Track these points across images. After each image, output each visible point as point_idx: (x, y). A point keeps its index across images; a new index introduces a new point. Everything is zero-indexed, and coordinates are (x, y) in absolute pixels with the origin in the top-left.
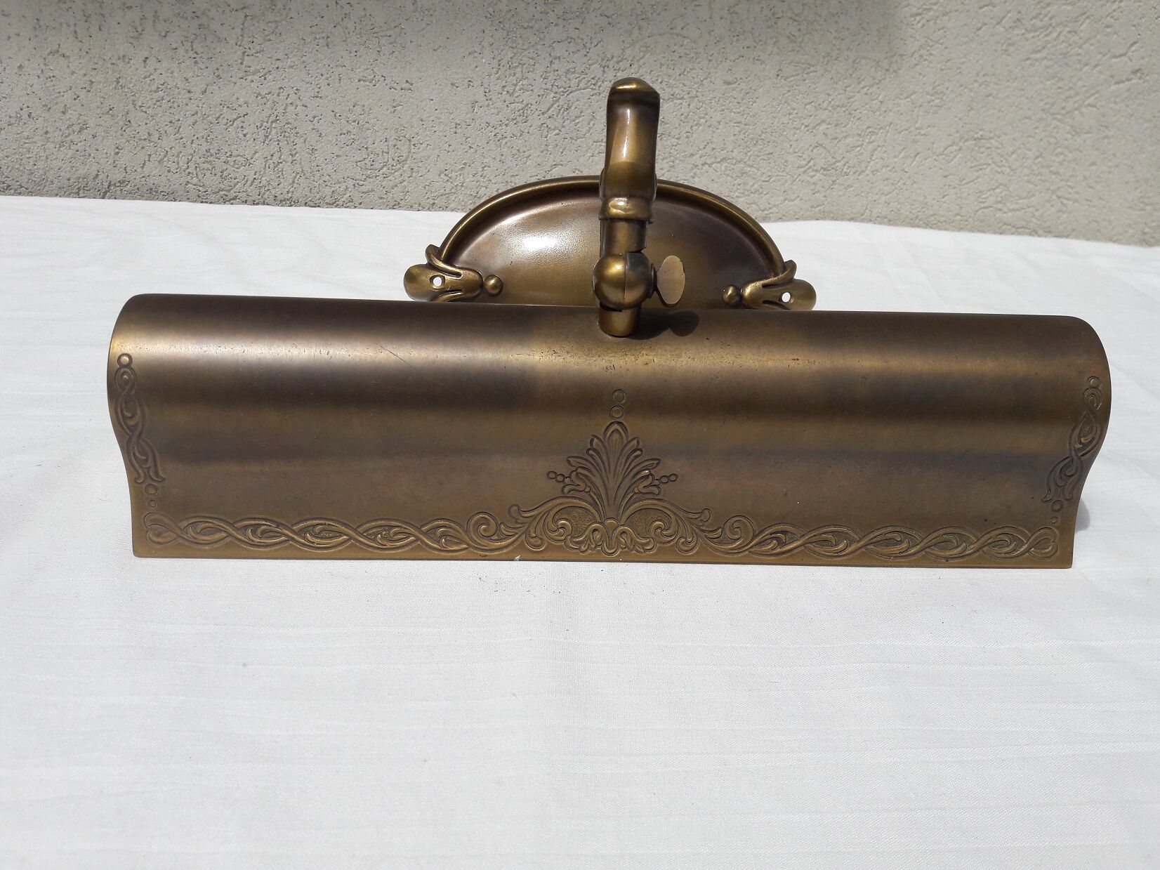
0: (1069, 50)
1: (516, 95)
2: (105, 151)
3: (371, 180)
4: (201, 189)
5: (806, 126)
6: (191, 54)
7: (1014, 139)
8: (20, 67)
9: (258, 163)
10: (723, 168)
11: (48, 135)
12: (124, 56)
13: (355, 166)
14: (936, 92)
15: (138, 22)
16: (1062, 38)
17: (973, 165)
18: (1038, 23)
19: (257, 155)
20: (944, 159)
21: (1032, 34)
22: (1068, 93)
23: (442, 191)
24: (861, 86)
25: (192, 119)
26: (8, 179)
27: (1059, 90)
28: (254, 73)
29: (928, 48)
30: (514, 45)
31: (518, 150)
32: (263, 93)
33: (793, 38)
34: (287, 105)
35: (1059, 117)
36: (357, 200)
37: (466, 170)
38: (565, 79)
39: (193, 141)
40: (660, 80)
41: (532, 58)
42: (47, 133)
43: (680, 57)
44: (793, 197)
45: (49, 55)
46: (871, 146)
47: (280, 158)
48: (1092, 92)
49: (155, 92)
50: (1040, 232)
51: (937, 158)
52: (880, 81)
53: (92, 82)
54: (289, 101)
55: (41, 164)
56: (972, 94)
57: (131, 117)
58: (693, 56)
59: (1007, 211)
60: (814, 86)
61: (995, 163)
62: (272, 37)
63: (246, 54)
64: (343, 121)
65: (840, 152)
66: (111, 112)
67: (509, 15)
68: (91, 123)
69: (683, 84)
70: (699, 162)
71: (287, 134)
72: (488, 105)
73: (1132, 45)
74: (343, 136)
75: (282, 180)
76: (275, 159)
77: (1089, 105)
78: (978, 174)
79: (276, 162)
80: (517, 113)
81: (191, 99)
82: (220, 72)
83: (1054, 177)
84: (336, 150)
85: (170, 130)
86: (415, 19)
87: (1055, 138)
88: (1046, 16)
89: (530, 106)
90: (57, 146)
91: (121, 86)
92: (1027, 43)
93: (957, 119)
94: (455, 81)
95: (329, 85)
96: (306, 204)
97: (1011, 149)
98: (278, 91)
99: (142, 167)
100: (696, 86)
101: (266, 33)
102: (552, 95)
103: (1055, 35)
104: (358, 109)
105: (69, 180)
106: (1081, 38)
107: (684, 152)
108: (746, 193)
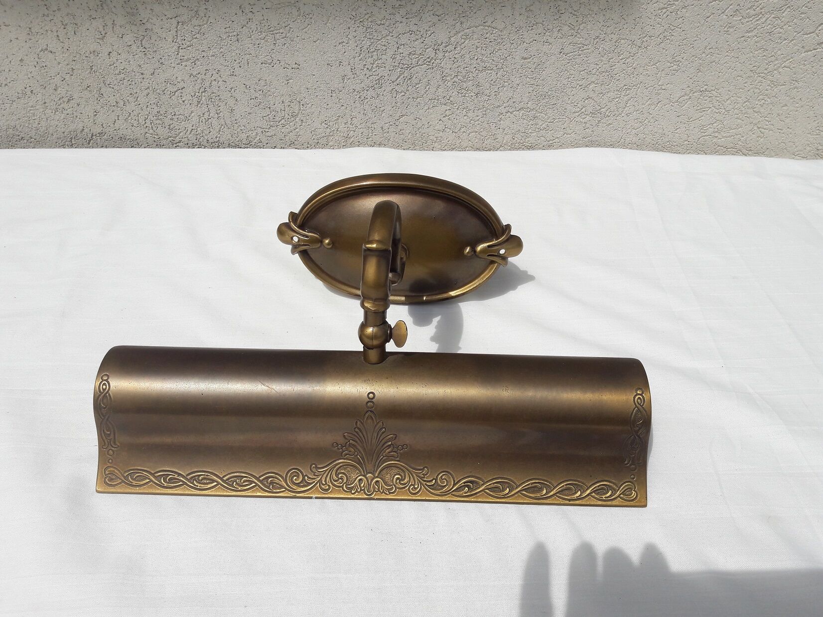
0: (773, 30)
1: (373, 71)
2: (87, 114)
3: (274, 128)
4: (155, 136)
5: (580, 86)
6: (141, 49)
7: (729, 91)
8: (21, 60)
9: (195, 119)
10: (521, 115)
11: (46, 105)
12: (94, 52)
13: (262, 119)
14: (675, 61)
15: (101, 29)
16: (768, 22)
17: (699, 108)
18: (752, 12)
19: (193, 114)
20: (678, 105)
21: (747, 20)
22: (770, 59)
23: (323, 134)
24: (621, 58)
25: (146, 92)
26: (22, 133)
27: (764, 57)
28: (187, 61)
29: (671, 31)
30: (371, 37)
31: (376, 107)
32: (194, 74)
33: (573, 27)
34: (212, 81)
35: (763, 75)
36: (264, 140)
37: (339, 120)
38: (408, 59)
39: (147, 106)
40: (476, 58)
41: (384, 46)
42: (45, 103)
43: (490, 42)
44: (570, 132)
45: (40, 51)
46: (626, 98)
47: (209, 116)
48: (788, 58)
49: (118, 74)
50: (744, 151)
51: (673, 104)
52: (634, 54)
53: (73, 69)
54: (213, 78)
55: (43, 123)
56: (700, 61)
57: (103, 91)
58: (499, 41)
59: (721, 137)
60: (586, 59)
61: (714, 107)
62: (198, 36)
63: (181, 48)
64: (252, 91)
65: (604, 102)
66: (88, 88)
67: (366, 17)
68: (75, 96)
69: (493, 60)
70: (504, 111)
71: (213, 100)
72: (354, 78)
73: (820, 25)
74: (252, 100)
75: (211, 130)
76: (206, 116)
77: (785, 67)
78: (702, 114)
79: (207, 119)
80: (375, 82)
81: (144, 79)
82: (163, 60)
83: (756, 114)
84: (248, 110)
85: (131, 99)
86: (299, 21)
87: (759, 89)
88: (758, 7)
89: (383, 77)
90: (54, 111)
91: (94, 71)
92: (743, 26)
93: (688, 78)
94: (330, 62)
95: (240, 67)
96: (229, 146)
97: (727, 97)
98: (205, 72)
99: (114, 124)
100: (502, 61)
101: (194, 33)
102: (399, 70)
103: (764, 19)
104: (262, 83)
105: (64, 133)
106: (782, 22)
107: (493, 104)
108: (537, 130)
